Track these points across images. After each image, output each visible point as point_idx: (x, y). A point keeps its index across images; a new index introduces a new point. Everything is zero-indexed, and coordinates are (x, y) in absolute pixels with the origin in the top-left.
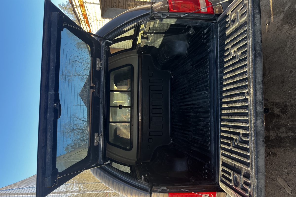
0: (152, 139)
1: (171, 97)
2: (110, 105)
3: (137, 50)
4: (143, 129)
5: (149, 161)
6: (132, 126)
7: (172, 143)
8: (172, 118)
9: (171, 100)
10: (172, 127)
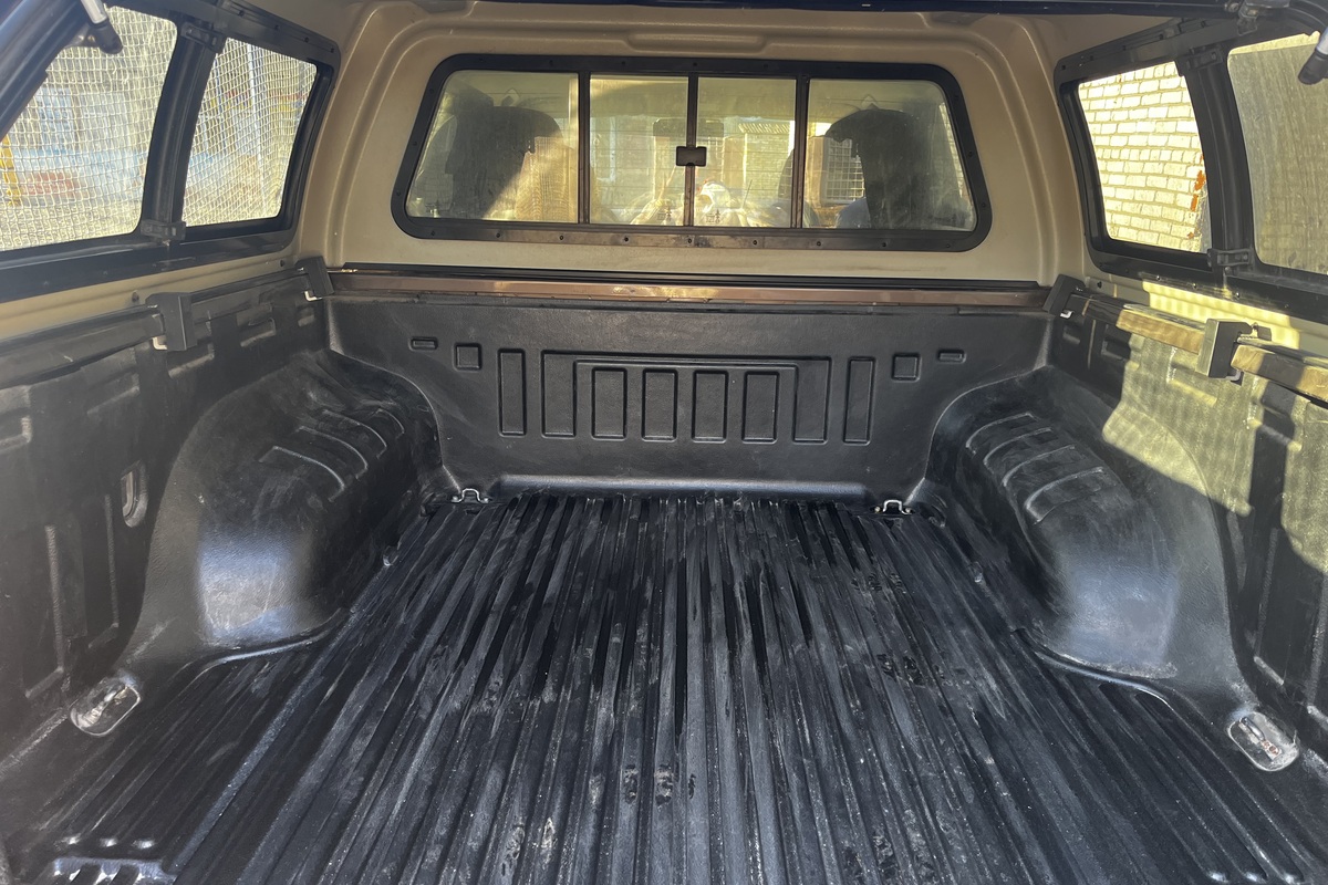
0: (480, 364)
1: (750, 495)
2: (702, 81)
3: (1087, 280)
4: (542, 306)
5: (335, 346)
6: (557, 235)
7: (454, 493)
8: (610, 500)
9: (729, 496)
10: (552, 498)
